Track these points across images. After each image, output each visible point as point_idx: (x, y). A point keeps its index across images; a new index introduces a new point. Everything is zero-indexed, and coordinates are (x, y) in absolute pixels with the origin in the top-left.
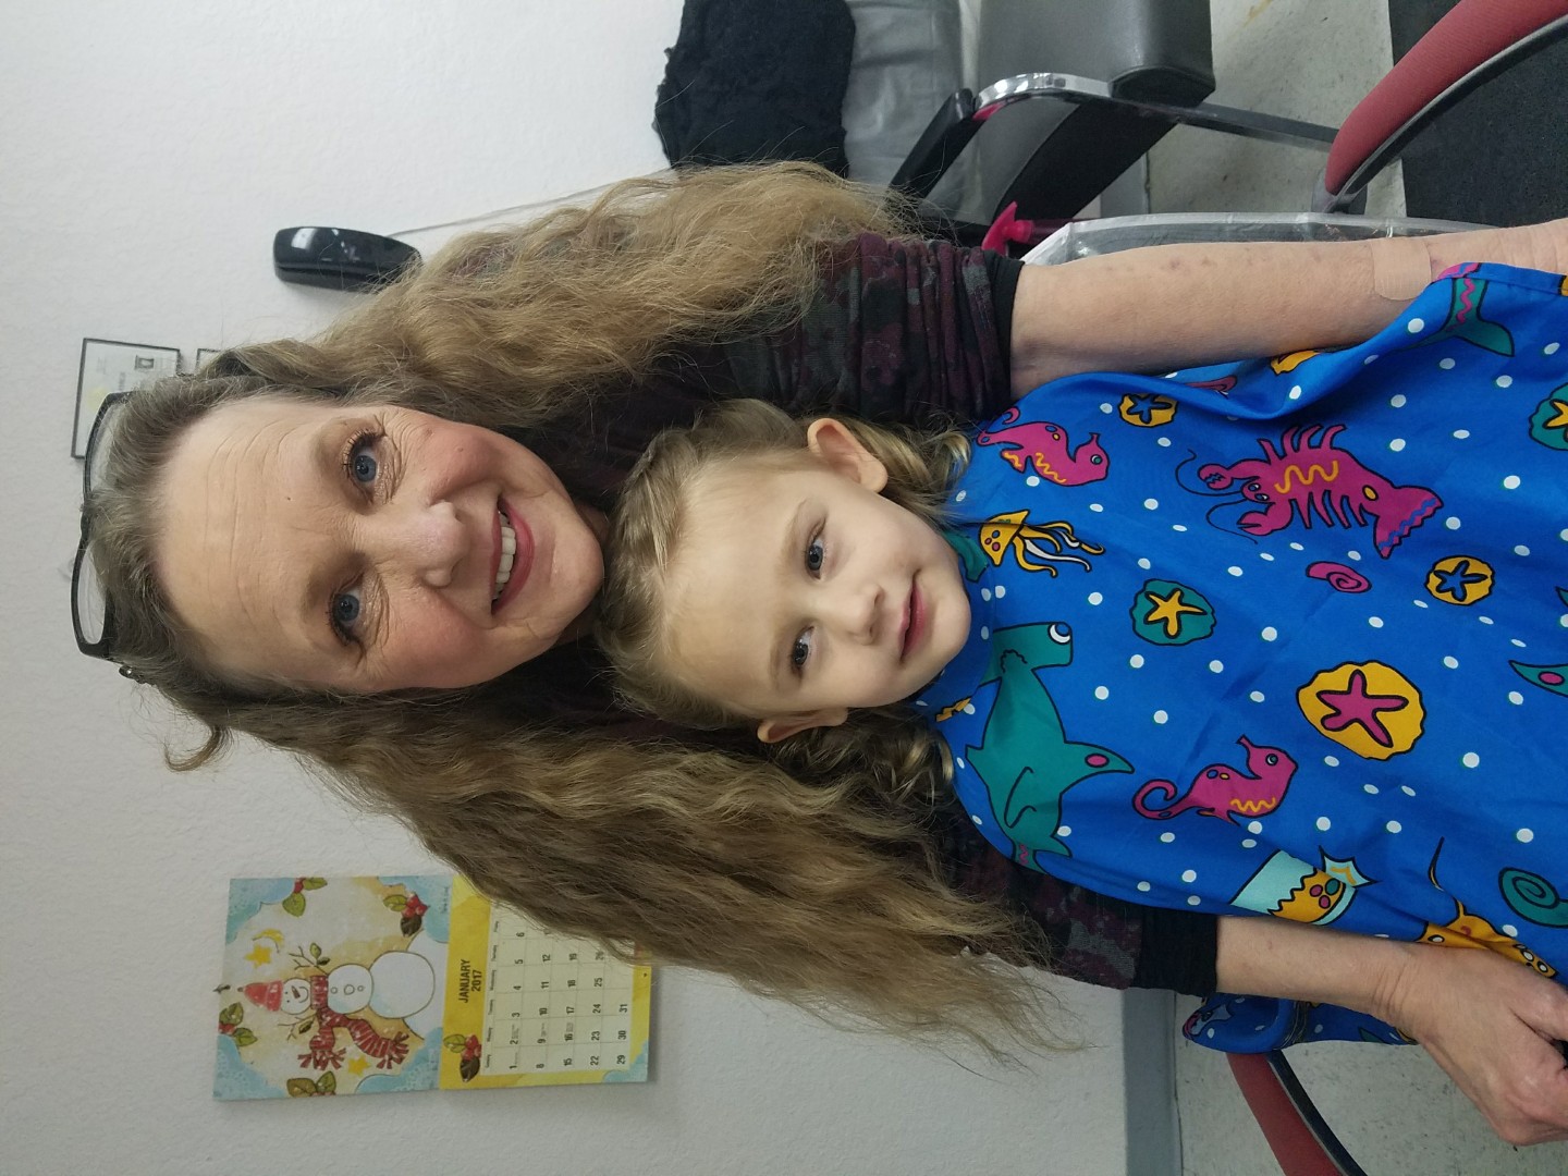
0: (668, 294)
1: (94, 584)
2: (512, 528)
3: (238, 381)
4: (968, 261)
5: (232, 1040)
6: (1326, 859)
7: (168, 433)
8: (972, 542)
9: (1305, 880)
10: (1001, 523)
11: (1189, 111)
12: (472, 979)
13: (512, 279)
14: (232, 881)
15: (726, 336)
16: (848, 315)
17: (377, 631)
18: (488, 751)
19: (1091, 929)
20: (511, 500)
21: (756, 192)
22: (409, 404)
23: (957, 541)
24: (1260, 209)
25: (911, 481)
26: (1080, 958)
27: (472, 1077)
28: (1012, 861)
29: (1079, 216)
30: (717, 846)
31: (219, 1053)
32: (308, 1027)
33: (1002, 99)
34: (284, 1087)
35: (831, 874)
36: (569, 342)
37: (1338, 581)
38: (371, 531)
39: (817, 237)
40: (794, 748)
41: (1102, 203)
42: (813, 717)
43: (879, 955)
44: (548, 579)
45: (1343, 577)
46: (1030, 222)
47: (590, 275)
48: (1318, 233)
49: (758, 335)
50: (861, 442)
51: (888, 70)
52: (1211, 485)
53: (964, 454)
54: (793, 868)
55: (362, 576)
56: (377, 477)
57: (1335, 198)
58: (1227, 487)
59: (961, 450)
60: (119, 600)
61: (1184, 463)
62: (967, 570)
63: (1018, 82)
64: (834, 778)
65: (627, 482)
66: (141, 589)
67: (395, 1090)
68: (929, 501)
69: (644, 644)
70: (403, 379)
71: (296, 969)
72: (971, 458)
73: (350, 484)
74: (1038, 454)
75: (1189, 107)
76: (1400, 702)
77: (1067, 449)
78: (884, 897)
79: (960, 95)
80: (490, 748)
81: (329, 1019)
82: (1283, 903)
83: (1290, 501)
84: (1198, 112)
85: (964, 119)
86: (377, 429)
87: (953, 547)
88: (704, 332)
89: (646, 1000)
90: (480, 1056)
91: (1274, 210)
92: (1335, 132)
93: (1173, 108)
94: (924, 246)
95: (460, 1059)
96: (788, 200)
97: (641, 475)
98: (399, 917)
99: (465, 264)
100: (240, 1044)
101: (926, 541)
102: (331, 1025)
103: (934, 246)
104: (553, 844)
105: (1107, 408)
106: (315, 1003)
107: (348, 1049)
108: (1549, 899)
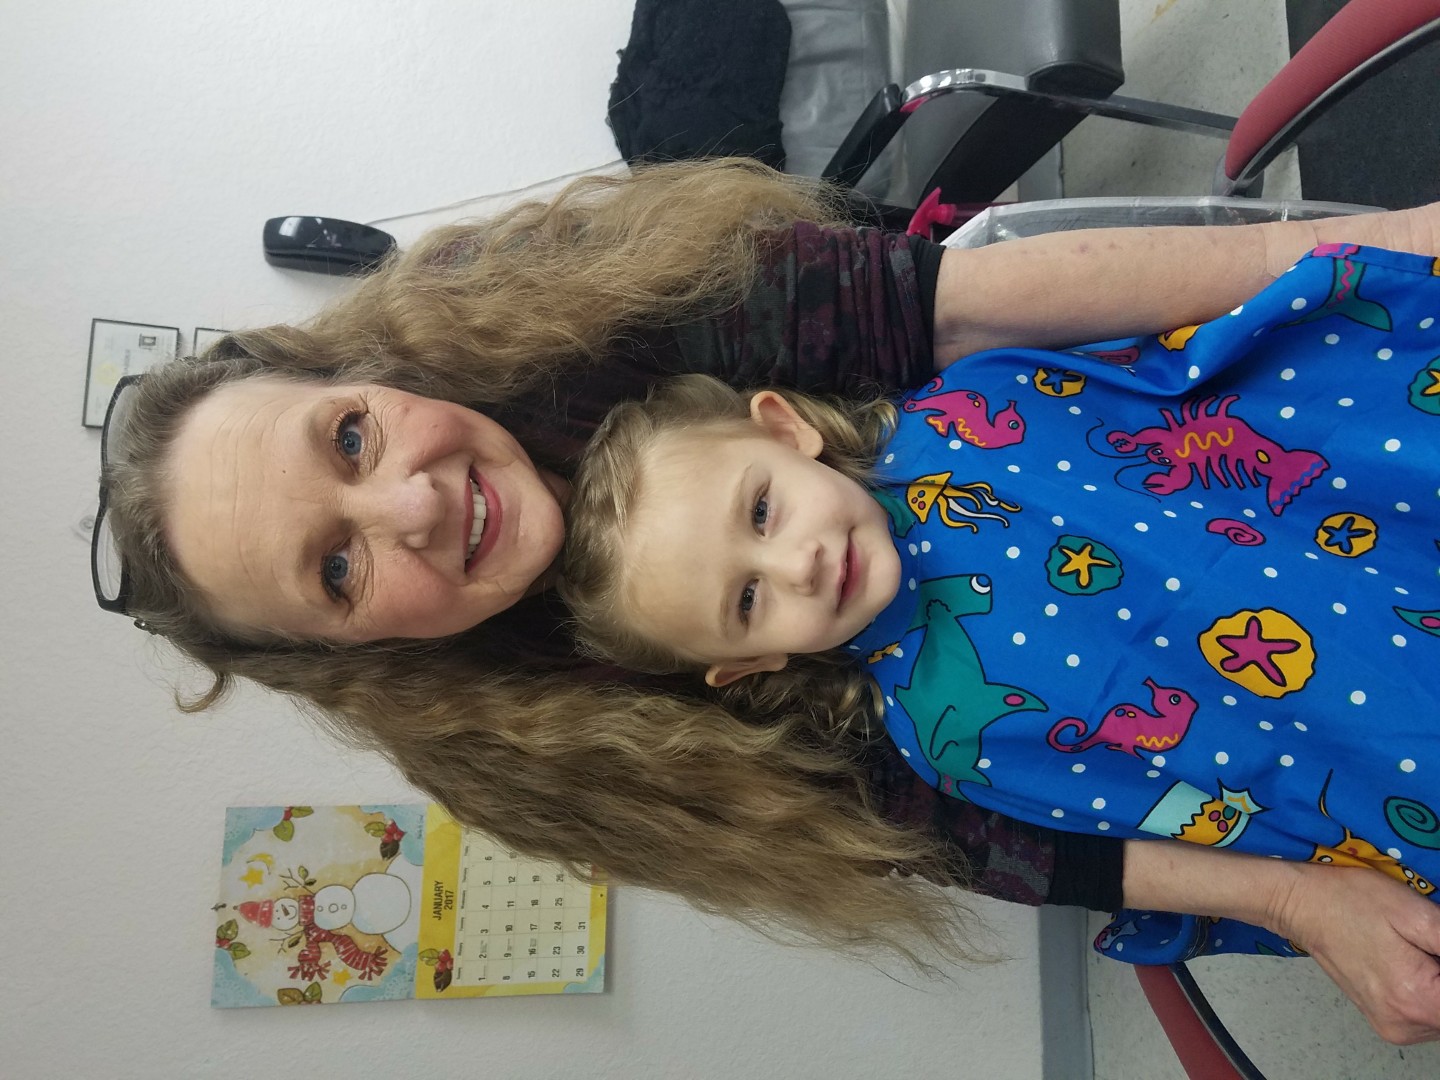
0: (623, 281)
1: (112, 548)
2: (483, 495)
3: (237, 363)
4: (894, 246)
5: (228, 954)
6: (1224, 790)
7: (176, 413)
8: (900, 502)
9: (1205, 806)
10: (927, 484)
11: (1100, 102)
12: (444, 898)
13: (479, 270)
14: (228, 809)
15: (674, 319)
16: (785, 296)
17: (364, 588)
18: (461, 694)
19: (1008, 852)
20: (481, 469)
21: (701, 186)
22: (389, 382)
23: (887, 501)
24: (1163, 193)
25: (844, 447)
26: (998, 879)
27: (445, 987)
28: (936, 791)
29: (998, 199)
30: (668, 780)
31: (216, 966)
32: (296, 943)
33: (925, 94)
34: (275, 997)
35: (772, 805)
36: (532, 326)
37: (1235, 535)
38: (357, 500)
39: (757, 226)
40: (739, 691)
41: (1019, 186)
42: (757, 663)
43: (813, 877)
44: (515, 541)
45: (1240, 532)
46: (953, 206)
47: (551, 265)
48: (1219, 217)
49: (704, 317)
50: (797, 411)
51: (822, 67)
52: (1119, 449)
53: (892, 420)
54: (737, 800)
55: (349, 540)
56: (362, 451)
57: (1234, 183)
58: (1133, 451)
59: (890, 416)
60: (135, 563)
61: (1093, 429)
62: (895, 526)
63: (942, 78)
64: (774, 719)
65: (587, 450)
66: (154, 552)
67: (375, 999)
68: (861, 464)
69: (605, 595)
70: (385, 359)
71: (285, 889)
72: (898, 423)
73: (338, 458)
74: (960, 420)
75: (1099, 99)
76: (1292, 646)
77: (987, 416)
78: (821, 826)
79: (888, 91)
80: (462, 691)
81: (315, 934)
82: (1185, 828)
83: (1190, 464)
84: (1108, 103)
85: (891, 112)
86: (361, 408)
87: (884, 507)
88: (655, 317)
89: (602, 919)
90: (452, 969)
91: (1178, 193)
92: (1234, 121)
93: (1084, 99)
94: (854, 232)
95: (434, 972)
96: (729, 193)
97: (602, 443)
98: (378, 842)
99: (438, 255)
100: (235, 957)
101: (860, 502)
102: (318, 940)
103: (863, 232)
104: (520, 777)
105: (1023, 379)
106: (303, 920)
107: (332, 962)
108: (1431, 824)
